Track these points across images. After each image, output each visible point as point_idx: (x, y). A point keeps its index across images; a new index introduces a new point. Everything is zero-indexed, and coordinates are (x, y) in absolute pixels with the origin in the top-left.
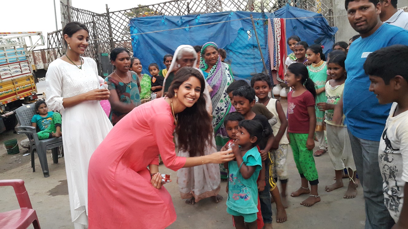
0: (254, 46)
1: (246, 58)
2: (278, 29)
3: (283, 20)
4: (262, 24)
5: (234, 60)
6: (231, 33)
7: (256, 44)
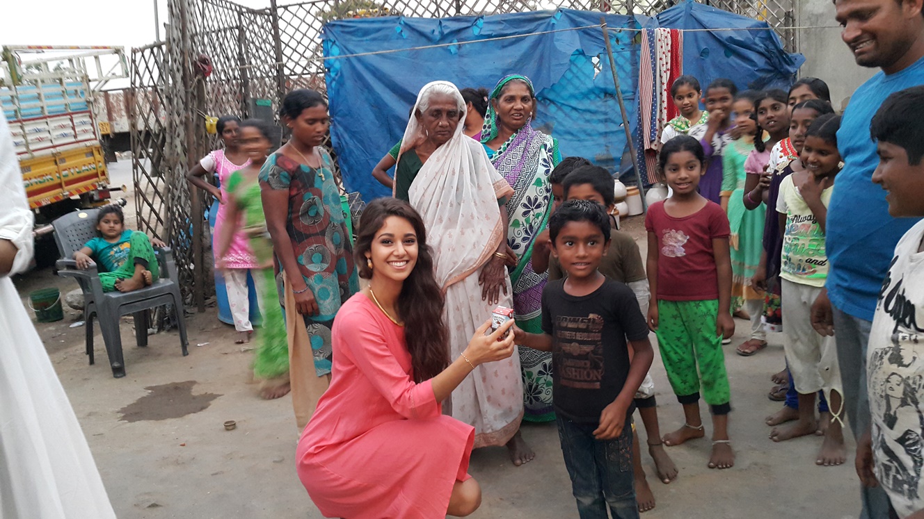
0: (608, 94)
1: (588, 121)
2: (664, 53)
3: (676, 31)
4: (627, 41)
5: (560, 123)
6: (554, 62)
7: (611, 87)
